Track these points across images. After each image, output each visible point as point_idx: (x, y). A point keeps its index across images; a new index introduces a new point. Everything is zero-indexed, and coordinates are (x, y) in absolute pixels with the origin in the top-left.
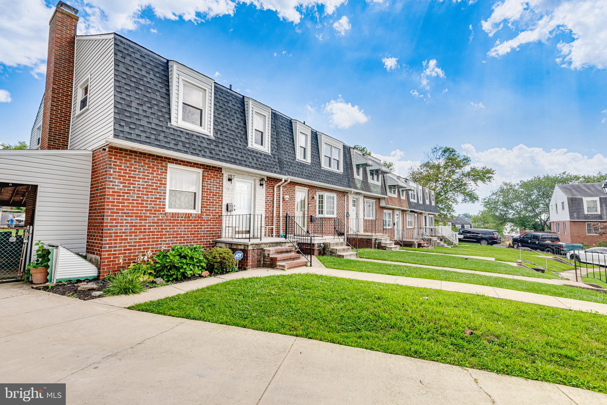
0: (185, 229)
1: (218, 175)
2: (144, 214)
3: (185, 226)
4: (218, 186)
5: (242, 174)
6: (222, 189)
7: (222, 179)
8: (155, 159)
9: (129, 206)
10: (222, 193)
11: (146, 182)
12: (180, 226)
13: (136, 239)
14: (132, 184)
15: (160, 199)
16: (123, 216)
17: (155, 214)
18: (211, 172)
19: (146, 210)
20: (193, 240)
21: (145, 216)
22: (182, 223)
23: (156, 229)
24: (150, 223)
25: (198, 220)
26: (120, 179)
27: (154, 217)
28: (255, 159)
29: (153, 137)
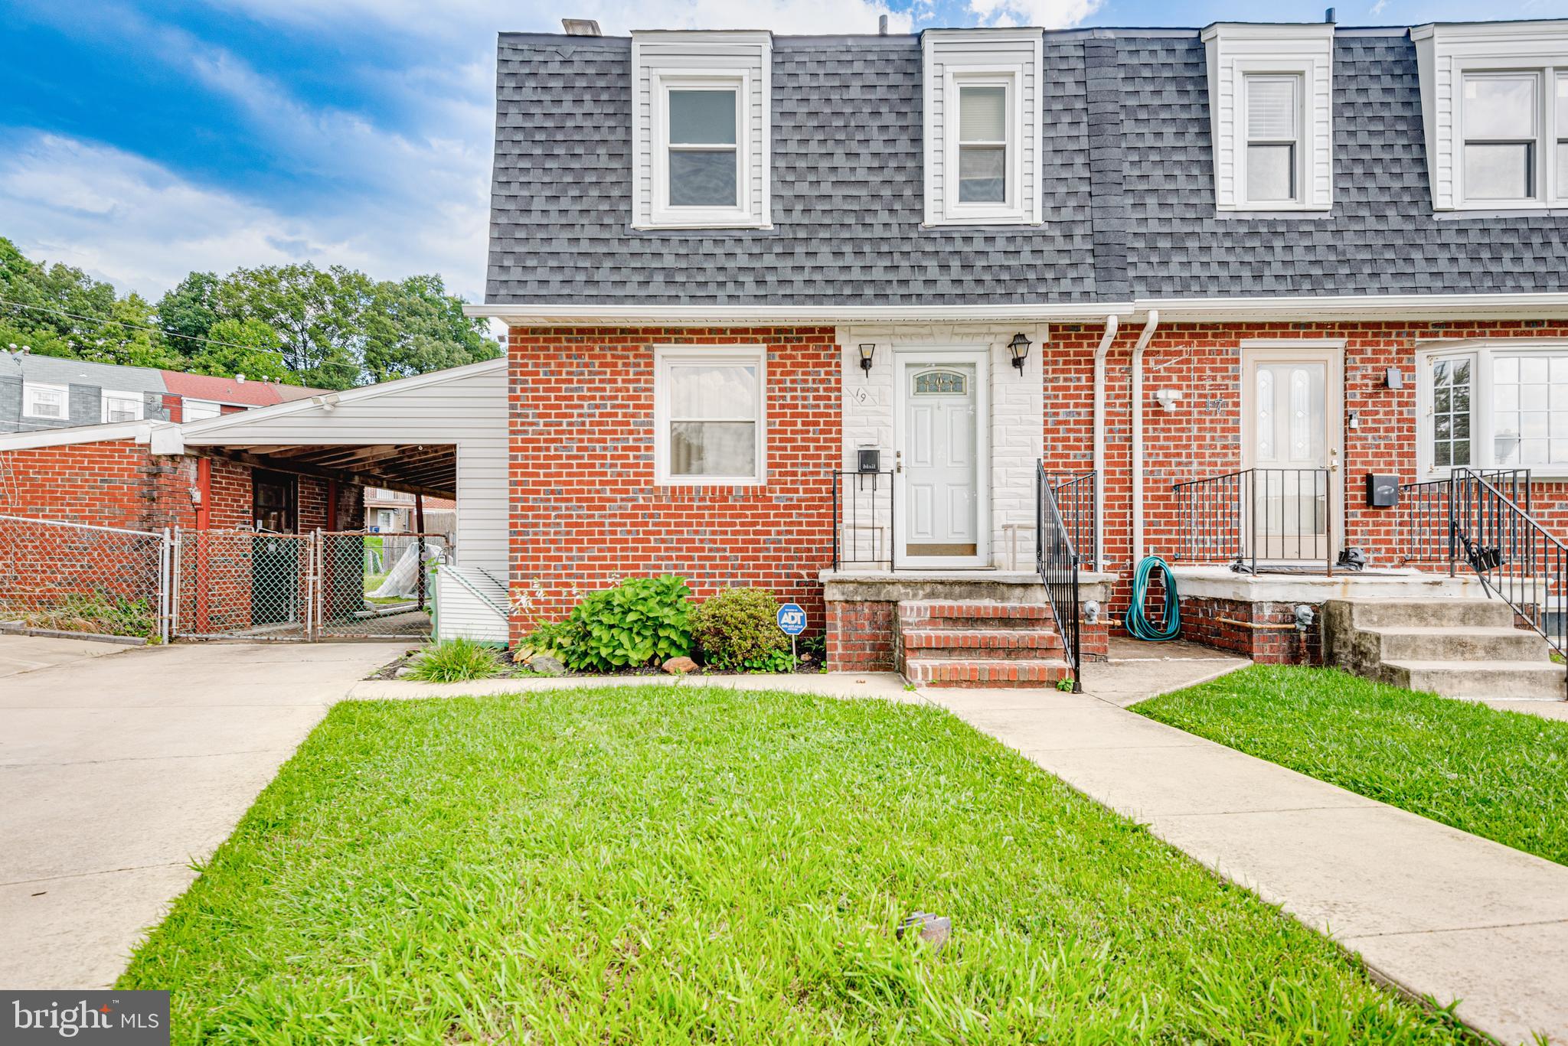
0: (714, 533)
1: (823, 353)
2: (598, 492)
3: (712, 524)
4: (822, 393)
5: (921, 336)
6: (839, 398)
7: (838, 365)
8: (618, 341)
9: (560, 474)
10: (839, 415)
11: (597, 407)
12: (699, 524)
13: (582, 558)
14: (565, 416)
15: (638, 449)
16: (549, 500)
17: (627, 491)
18: (794, 348)
19: (602, 483)
20: (741, 567)
21: (601, 499)
22: (702, 516)
23: (629, 532)
24: (614, 516)
25: (756, 508)
26: (537, 407)
27: (622, 500)
28: (955, 263)
29: (581, 277)
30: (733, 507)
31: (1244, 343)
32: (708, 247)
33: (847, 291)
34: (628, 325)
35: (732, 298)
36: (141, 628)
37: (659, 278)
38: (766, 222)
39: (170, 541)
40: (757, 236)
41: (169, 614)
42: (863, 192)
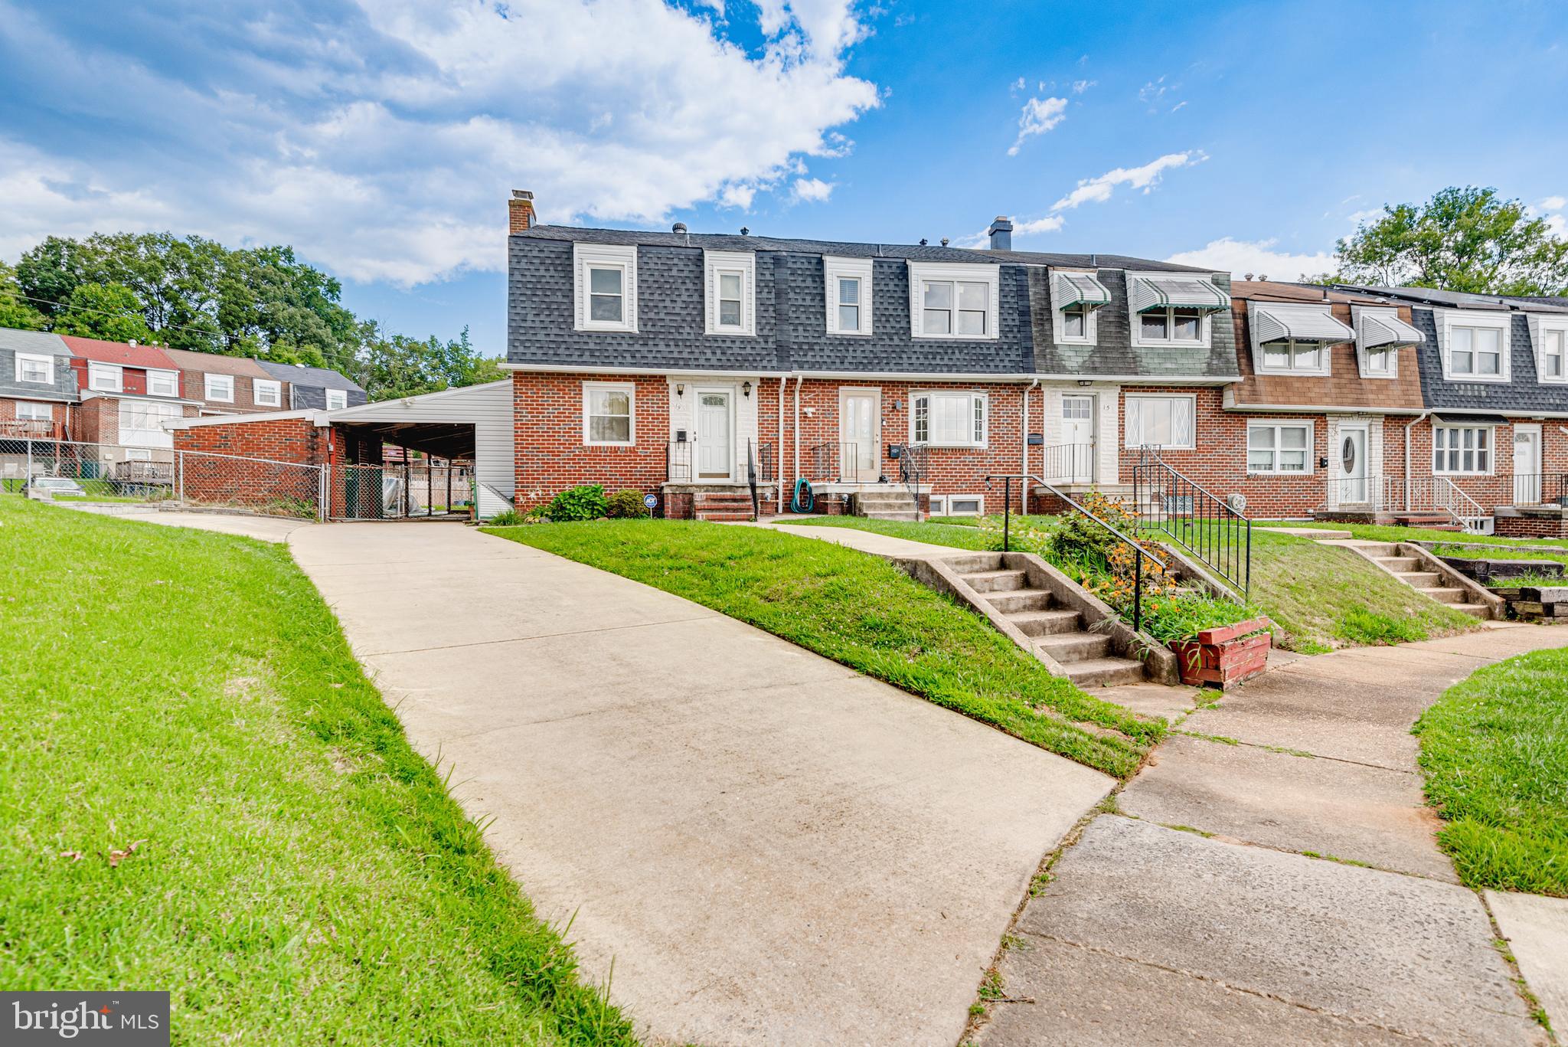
1: (660, 387)
4: (661, 405)
5: (706, 381)
6: (668, 407)
7: (667, 393)
8: (567, 379)
10: (668, 415)
11: (556, 409)
15: (575, 429)
17: (571, 448)
18: (648, 385)
19: (558, 444)
22: (606, 460)
25: (631, 456)
27: (568, 452)
28: (718, 352)
29: (551, 352)
30: (620, 456)
31: (841, 388)
32: (609, 340)
33: (672, 362)
34: (571, 373)
35: (621, 364)
37: (587, 353)
38: (636, 330)
40: (631, 336)
42: (678, 318)
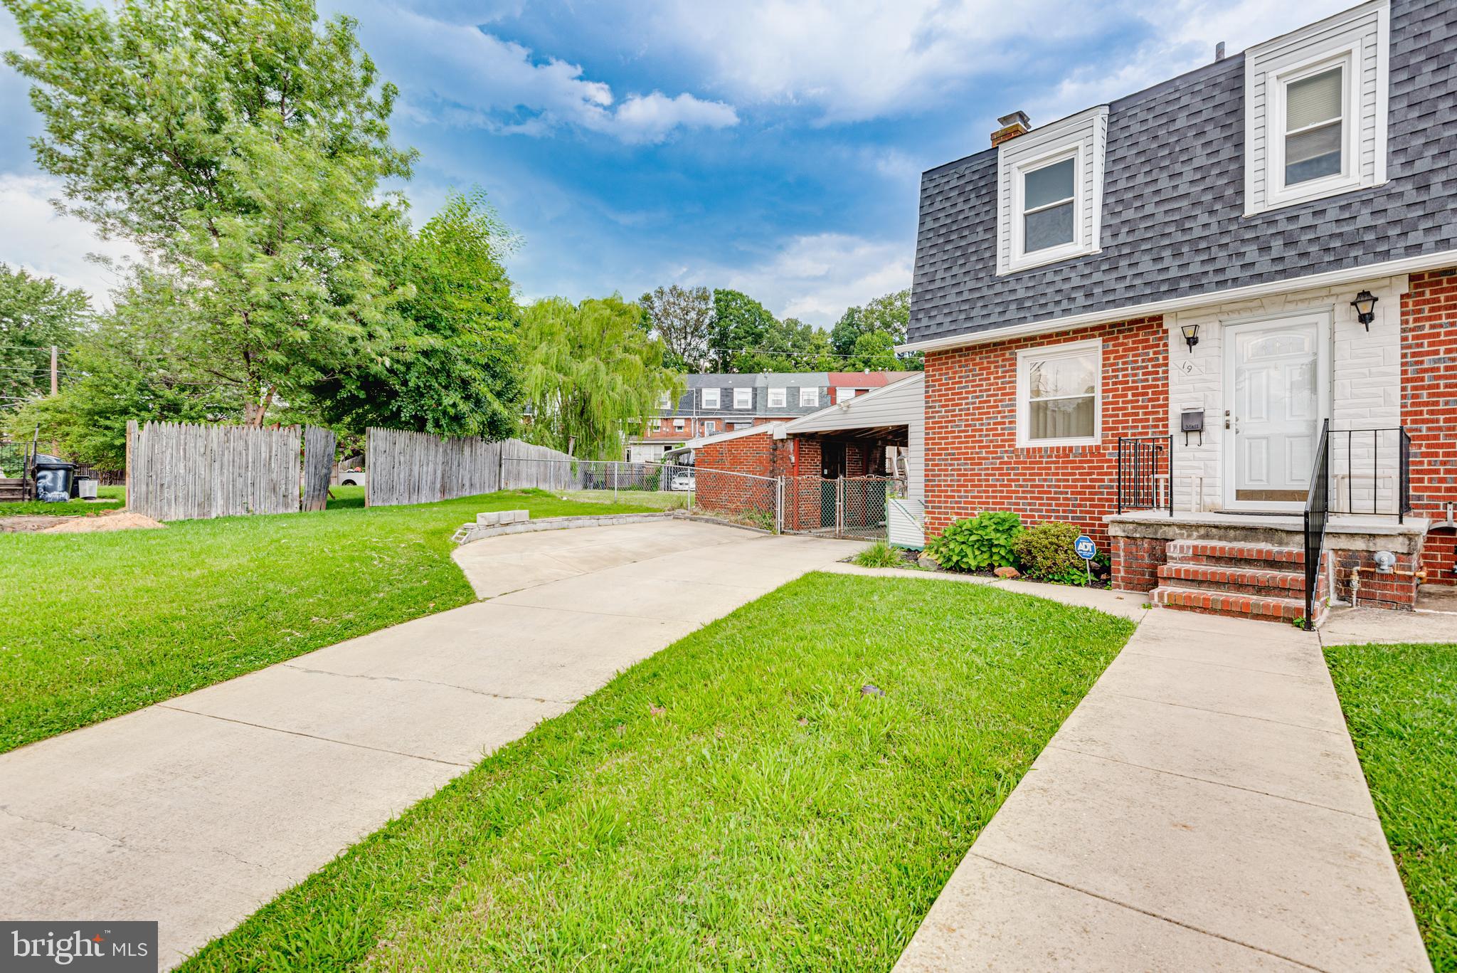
0: (1058, 480)
1: (1151, 338)
2: (977, 453)
3: (1057, 474)
4: (1150, 369)
5: (1252, 309)
6: (1166, 372)
7: (1166, 345)
8: (991, 351)
9: (953, 443)
10: (1167, 385)
11: (977, 397)
12: (1047, 474)
13: (967, 497)
14: (957, 405)
15: (1004, 423)
16: (947, 460)
17: (996, 452)
18: (1125, 337)
19: (980, 447)
20: (1080, 506)
21: (979, 458)
22: (1050, 468)
23: (998, 480)
24: (988, 469)
25: (1092, 462)
26: (941, 401)
27: (993, 458)
29: (963, 316)
30: (1074, 462)
32: (1049, 278)
34: (998, 340)
36: (770, 526)
37: (1013, 307)
38: (1096, 248)
39: (780, 483)
40: (1087, 259)
41: (780, 520)
42: (1184, 203)
